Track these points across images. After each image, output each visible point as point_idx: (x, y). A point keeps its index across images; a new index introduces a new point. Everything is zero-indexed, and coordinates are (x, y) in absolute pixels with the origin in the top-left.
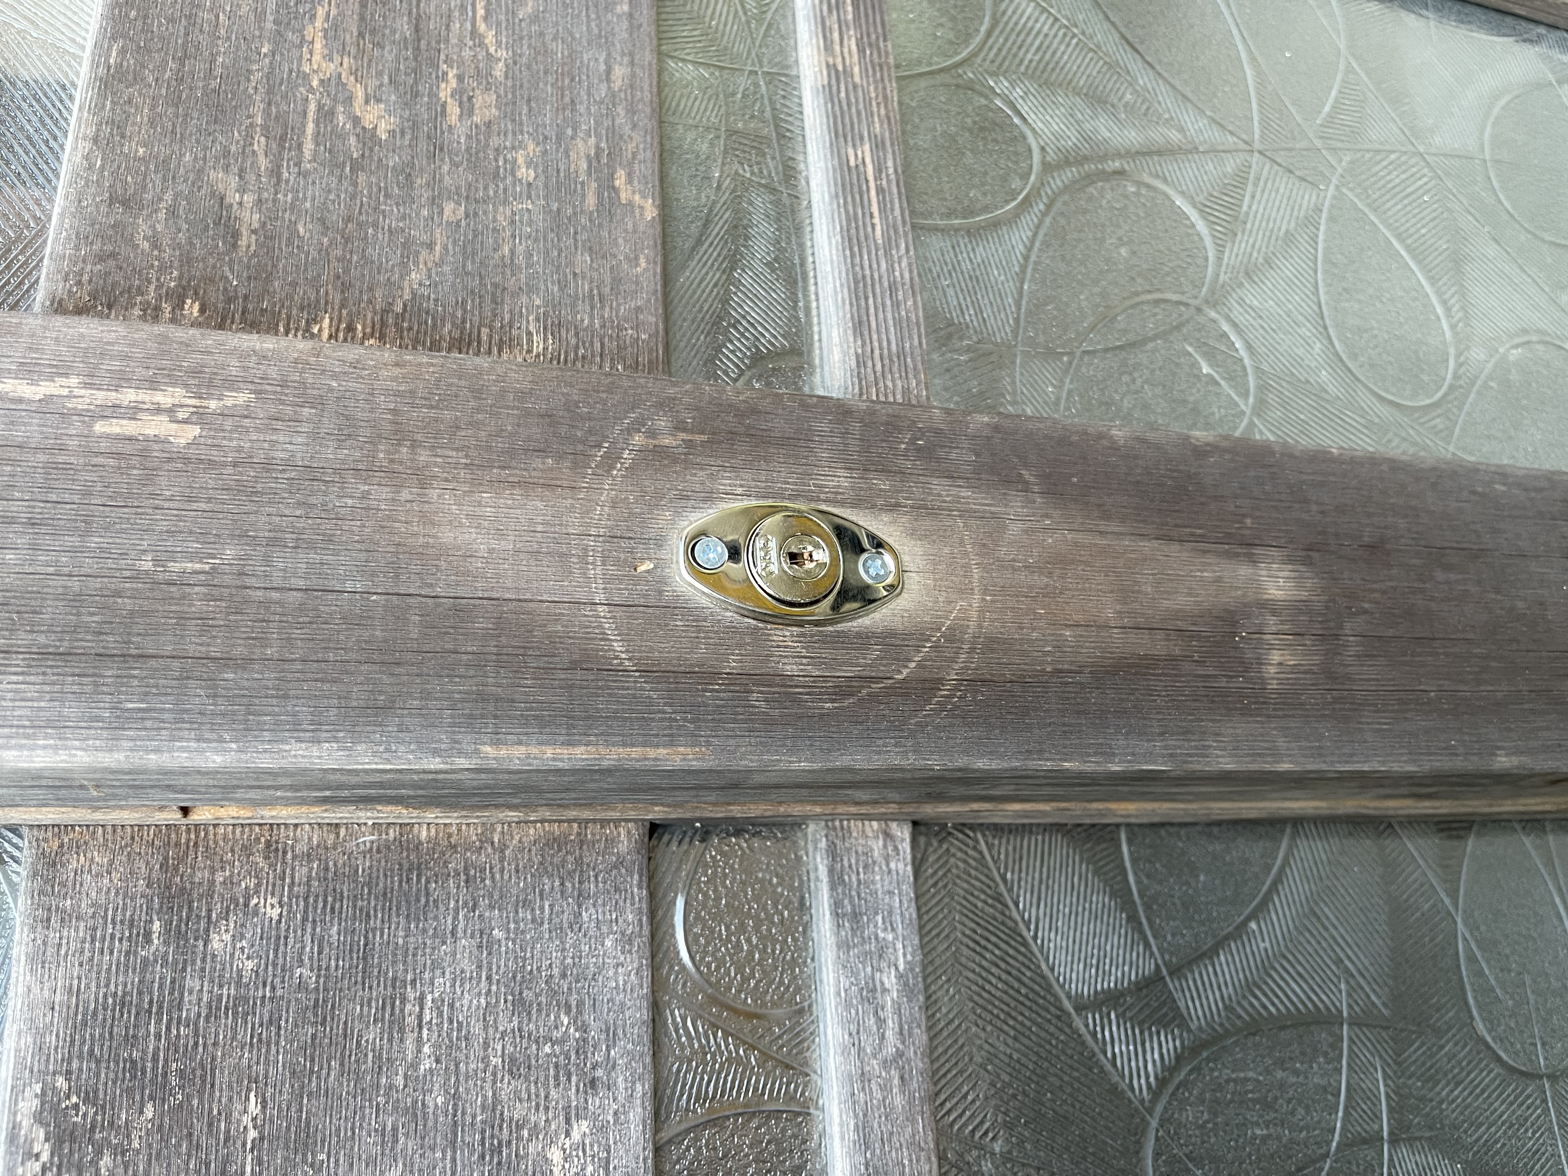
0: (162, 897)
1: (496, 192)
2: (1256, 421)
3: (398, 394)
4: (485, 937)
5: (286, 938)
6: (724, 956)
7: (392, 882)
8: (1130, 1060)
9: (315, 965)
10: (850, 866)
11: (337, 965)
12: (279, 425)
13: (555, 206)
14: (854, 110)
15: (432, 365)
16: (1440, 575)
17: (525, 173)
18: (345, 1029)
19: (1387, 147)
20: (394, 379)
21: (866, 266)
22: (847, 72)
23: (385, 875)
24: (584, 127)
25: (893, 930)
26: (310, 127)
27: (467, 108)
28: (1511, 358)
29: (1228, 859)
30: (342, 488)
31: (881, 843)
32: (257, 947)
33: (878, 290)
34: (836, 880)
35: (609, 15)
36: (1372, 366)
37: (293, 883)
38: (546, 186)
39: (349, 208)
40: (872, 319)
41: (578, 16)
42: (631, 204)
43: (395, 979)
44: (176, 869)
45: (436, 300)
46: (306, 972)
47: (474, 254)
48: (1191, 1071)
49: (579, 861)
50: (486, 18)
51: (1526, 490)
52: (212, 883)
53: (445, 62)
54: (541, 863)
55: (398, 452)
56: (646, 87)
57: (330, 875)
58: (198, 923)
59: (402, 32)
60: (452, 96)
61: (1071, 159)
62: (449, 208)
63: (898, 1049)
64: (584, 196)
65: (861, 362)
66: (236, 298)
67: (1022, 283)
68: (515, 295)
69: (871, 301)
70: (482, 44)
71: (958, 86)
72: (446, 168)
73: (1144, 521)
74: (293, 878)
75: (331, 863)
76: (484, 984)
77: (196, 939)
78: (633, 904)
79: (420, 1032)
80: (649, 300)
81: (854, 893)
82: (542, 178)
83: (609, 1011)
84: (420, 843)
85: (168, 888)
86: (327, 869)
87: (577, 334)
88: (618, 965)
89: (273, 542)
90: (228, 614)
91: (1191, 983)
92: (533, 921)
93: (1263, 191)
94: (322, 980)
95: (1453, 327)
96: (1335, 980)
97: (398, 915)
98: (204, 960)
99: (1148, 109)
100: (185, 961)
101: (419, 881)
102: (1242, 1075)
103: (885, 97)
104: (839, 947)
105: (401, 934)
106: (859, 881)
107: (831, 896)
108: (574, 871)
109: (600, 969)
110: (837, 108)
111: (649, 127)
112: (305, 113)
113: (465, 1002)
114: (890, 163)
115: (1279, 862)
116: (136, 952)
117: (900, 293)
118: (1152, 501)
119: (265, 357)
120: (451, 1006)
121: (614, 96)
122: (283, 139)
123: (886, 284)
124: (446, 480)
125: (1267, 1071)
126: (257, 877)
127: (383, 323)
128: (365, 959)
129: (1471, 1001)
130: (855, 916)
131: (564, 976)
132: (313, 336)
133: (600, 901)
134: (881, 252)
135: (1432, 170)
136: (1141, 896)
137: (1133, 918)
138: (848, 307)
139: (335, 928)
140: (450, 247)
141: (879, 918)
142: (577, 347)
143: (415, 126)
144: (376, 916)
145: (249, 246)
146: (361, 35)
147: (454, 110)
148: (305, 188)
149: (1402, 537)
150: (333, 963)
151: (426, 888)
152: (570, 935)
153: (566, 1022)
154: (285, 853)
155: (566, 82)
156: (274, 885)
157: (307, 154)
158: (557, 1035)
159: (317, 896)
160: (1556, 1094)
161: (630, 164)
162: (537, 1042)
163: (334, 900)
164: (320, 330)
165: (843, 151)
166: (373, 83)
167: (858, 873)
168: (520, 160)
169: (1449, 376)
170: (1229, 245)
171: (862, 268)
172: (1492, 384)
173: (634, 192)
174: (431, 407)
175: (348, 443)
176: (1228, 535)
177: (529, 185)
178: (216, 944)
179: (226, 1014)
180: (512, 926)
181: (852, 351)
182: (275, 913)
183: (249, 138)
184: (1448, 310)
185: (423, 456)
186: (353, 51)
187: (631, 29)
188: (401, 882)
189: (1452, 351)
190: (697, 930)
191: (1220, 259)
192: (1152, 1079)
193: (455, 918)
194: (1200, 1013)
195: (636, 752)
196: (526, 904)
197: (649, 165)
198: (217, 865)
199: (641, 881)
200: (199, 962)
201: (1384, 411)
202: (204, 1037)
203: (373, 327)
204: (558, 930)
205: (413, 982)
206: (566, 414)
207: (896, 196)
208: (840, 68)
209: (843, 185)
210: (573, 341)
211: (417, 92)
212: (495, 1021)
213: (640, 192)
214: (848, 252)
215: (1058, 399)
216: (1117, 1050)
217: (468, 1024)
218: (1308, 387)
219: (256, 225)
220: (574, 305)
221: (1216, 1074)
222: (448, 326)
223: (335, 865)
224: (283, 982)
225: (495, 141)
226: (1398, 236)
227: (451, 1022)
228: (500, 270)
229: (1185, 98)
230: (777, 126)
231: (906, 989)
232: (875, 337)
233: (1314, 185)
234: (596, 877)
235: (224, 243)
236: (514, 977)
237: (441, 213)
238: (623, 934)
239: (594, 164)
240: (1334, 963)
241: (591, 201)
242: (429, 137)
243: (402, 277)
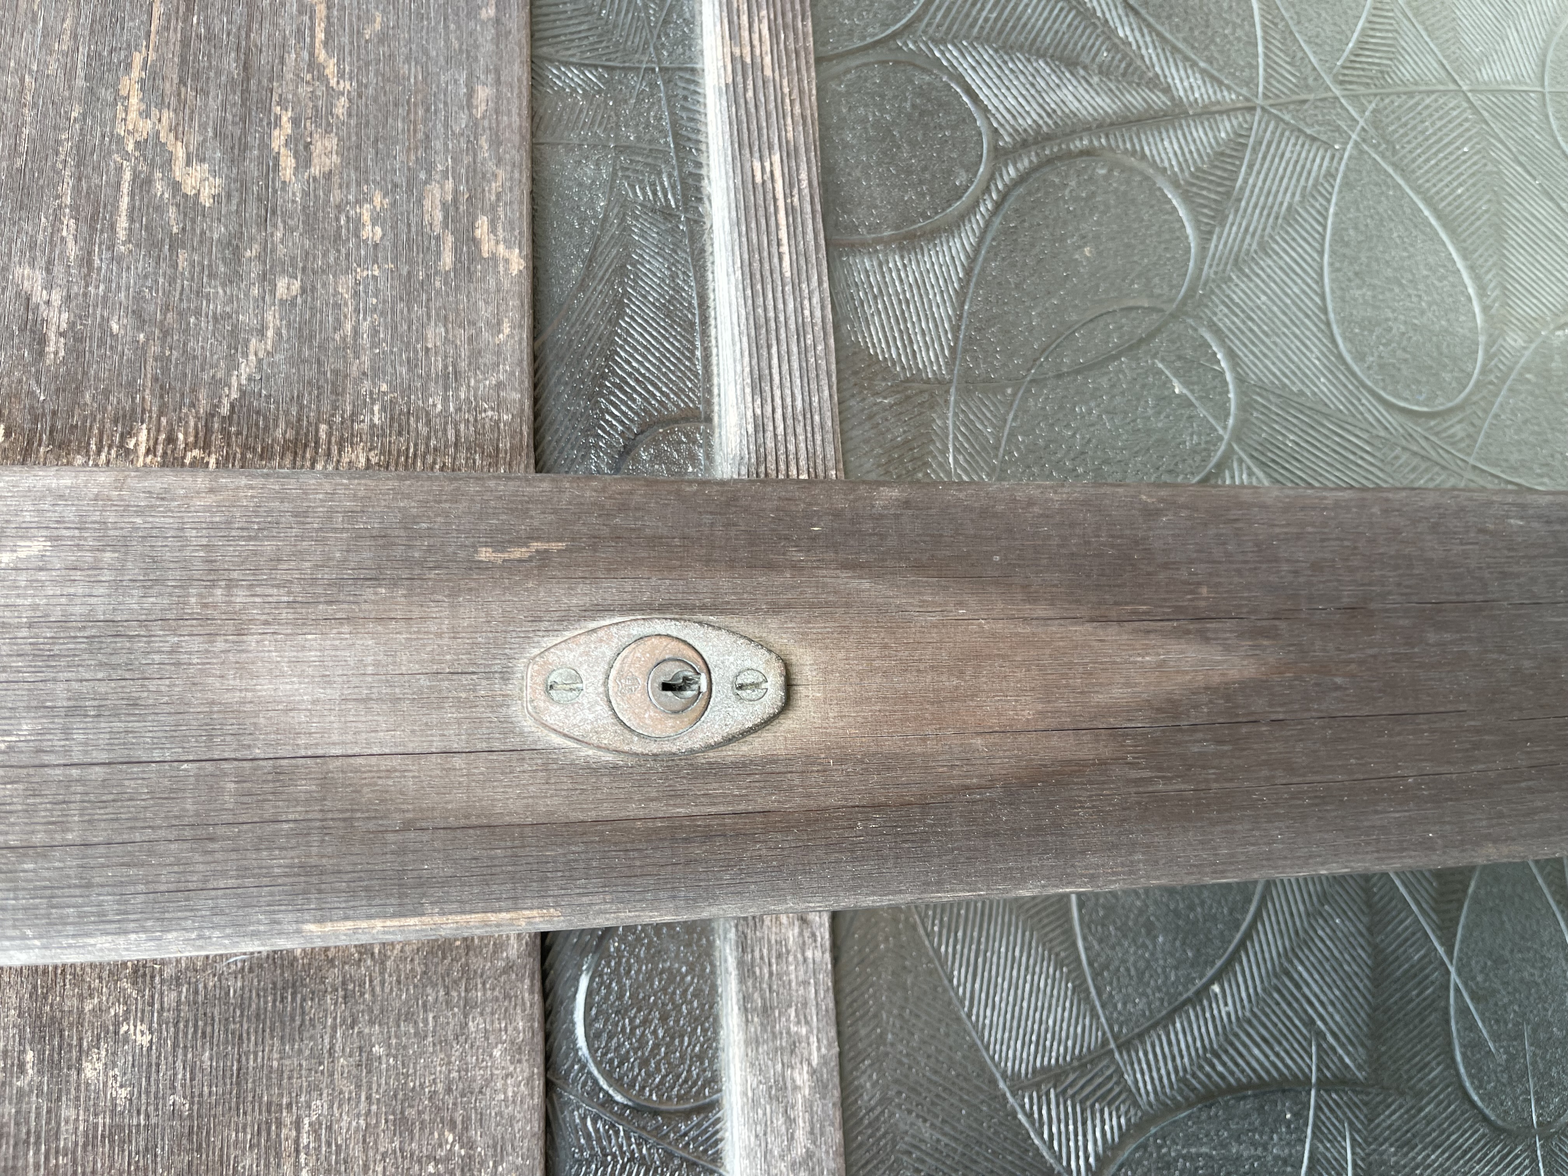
0: (33, 1027)
1: (337, 259)
2: (1235, 447)
3: (212, 526)
4: (364, 1055)
5: (158, 1065)
6: (628, 1052)
7: (266, 1003)
8: (1068, 1140)
9: (188, 1092)
10: (762, 958)
11: (210, 1091)
12: (77, 575)
13: (405, 271)
14: (762, 113)
15: (251, 487)
16: (1432, 637)
17: (372, 232)
18: (221, 1156)
19: (1423, 88)
20: (207, 509)
21: (770, 307)
22: (757, 65)
23: (258, 995)
24: (440, 167)
25: (807, 1022)
26: (124, 203)
27: (304, 160)
28: (1556, 343)
29: (1191, 916)
30: (149, 642)
31: (796, 930)
32: (129, 1076)
33: (783, 336)
34: (746, 971)
35: (472, 24)
36: (1382, 367)
37: (162, 1008)
38: (395, 246)
39: (167, 294)
40: (775, 371)
41: (435, 29)
42: (494, 258)
43: (269, 1104)
44: (45, 997)
45: (268, 397)
46: (179, 1099)
47: (311, 337)
48: (1137, 1149)
49: (465, 969)
50: (326, 44)
51: (1549, 522)
52: (81, 1012)
53: (278, 104)
54: (425, 973)
55: (213, 595)
56: (515, 111)
57: (200, 999)
58: (70, 1051)
59: (229, 73)
60: (286, 145)
61: (1030, 139)
62: (282, 284)
63: (808, 1150)
64: (439, 254)
65: (759, 426)
66: (44, 415)
67: (962, 304)
68: (358, 382)
69: (774, 350)
70: (322, 78)
71: (896, 63)
72: (279, 234)
73: (1077, 601)
74: (162, 1003)
75: (201, 986)
76: (363, 1105)
77: (69, 1069)
78: (524, 1011)
79: (297, 1157)
80: (513, 373)
81: (765, 986)
82: (390, 235)
83: (497, 1125)
84: (295, 959)
85: (39, 1017)
86: (196, 992)
87: (428, 423)
88: (507, 1076)
89: (73, 711)
90: (27, 797)
91: (1141, 1054)
92: (416, 1034)
93: (1264, 158)
94: (196, 1107)
95: (1486, 309)
96: (1304, 1043)
97: (272, 1038)
98: (78, 1089)
99: (1129, 65)
100: (60, 1090)
101: (294, 999)
102: (1193, 1150)
103: (801, 92)
104: (747, 1043)
105: (276, 1056)
106: (771, 974)
107: (740, 990)
108: (460, 979)
109: (488, 1082)
110: (742, 111)
111: (517, 158)
112: (119, 184)
113: (344, 1124)
114: (804, 176)
115: (1249, 917)
116: (11, 1083)
117: (809, 336)
118: (1088, 576)
119: (61, 497)
120: (329, 1128)
121: (476, 125)
122: (94, 218)
123: (793, 327)
124: (266, 623)
125: (1223, 1145)
126: (126, 1003)
127: (208, 430)
128: (238, 1084)
129: (1459, 1058)
130: (766, 1011)
131: (449, 1090)
132: (128, 452)
133: (488, 1010)
134: (788, 288)
135: (1476, 111)
136: (1090, 964)
137: (1080, 989)
138: (746, 359)
139: (207, 1054)
140: (284, 331)
141: (792, 1012)
142: (429, 438)
143: (244, 187)
144: (249, 1039)
145: (56, 353)
146: (182, 82)
147: (288, 163)
148: (119, 276)
149: (1389, 593)
150: (206, 1089)
151: (302, 1007)
152: (456, 1047)
153: (450, 1139)
154: (153, 977)
155: (421, 112)
156: (143, 1011)
157: (122, 235)
158: (441, 1153)
159: (187, 1021)
160: (1549, 1155)
161: (494, 208)
162: (419, 1161)
163: (205, 1024)
164: (136, 445)
165: (747, 166)
166: (195, 139)
167: (770, 965)
168: (366, 217)
169: (1477, 371)
170: (1217, 230)
171: (765, 310)
172: (1528, 376)
173: (497, 242)
174: (250, 538)
175: (155, 591)
176: (1178, 609)
177: (376, 246)
178: (89, 1072)
179: (103, 1142)
180: (394, 1041)
181: (750, 413)
182: (145, 1040)
183: (57, 219)
184: (1482, 290)
185: (240, 597)
186: (173, 101)
187: (497, 40)
188: (274, 1001)
189: (1482, 339)
190: (599, 1025)
191: (1203, 250)
192: (1092, 1160)
193: (333, 1036)
194: (1149, 1087)
195: (475, 918)
196: (409, 1017)
197: (516, 206)
198: (86, 993)
199: (532, 985)
200: (73, 1091)
201: (1391, 419)
202: (83, 1165)
203: (196, 436)
204: (443, 1043)
205: (289, 1106)
206: (402, 533)
207: (809, 216)
208: (748, 60)
209: (746, 208)
210: (424, 431)
211: (246, 144)
212: (376, 1143)
213: (505, 241)
214: (749, 292)
215: (998, 440)
216: (1054, 1130)
217: (347, 1146)
218: (1302, 400)
219: (64, 326)
220: (425, 388)
221: (1164, 1150)
222: (282, 425)
223: (205, 987)
224: (157, 1109)
225: (336, 196)
226: (1428, 201)
227: (329, 1145)
228: (341, 353)
229: (1175, 49)
230: (676, 135)
231: (820, 1086)
232: (777, 393)
233: (1328, 146)
234: (484, 984)
235: (31, 351)
236: (395, 1095)
237: (273, 292)
238: (512, 1043)
239: (452, 212)
240: (1304, 1024)
241: (447, 259)
242: (259, 199)
243: (229, 374)
